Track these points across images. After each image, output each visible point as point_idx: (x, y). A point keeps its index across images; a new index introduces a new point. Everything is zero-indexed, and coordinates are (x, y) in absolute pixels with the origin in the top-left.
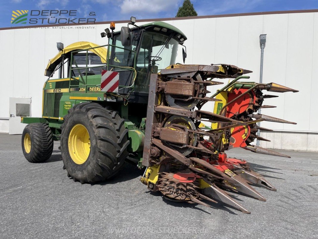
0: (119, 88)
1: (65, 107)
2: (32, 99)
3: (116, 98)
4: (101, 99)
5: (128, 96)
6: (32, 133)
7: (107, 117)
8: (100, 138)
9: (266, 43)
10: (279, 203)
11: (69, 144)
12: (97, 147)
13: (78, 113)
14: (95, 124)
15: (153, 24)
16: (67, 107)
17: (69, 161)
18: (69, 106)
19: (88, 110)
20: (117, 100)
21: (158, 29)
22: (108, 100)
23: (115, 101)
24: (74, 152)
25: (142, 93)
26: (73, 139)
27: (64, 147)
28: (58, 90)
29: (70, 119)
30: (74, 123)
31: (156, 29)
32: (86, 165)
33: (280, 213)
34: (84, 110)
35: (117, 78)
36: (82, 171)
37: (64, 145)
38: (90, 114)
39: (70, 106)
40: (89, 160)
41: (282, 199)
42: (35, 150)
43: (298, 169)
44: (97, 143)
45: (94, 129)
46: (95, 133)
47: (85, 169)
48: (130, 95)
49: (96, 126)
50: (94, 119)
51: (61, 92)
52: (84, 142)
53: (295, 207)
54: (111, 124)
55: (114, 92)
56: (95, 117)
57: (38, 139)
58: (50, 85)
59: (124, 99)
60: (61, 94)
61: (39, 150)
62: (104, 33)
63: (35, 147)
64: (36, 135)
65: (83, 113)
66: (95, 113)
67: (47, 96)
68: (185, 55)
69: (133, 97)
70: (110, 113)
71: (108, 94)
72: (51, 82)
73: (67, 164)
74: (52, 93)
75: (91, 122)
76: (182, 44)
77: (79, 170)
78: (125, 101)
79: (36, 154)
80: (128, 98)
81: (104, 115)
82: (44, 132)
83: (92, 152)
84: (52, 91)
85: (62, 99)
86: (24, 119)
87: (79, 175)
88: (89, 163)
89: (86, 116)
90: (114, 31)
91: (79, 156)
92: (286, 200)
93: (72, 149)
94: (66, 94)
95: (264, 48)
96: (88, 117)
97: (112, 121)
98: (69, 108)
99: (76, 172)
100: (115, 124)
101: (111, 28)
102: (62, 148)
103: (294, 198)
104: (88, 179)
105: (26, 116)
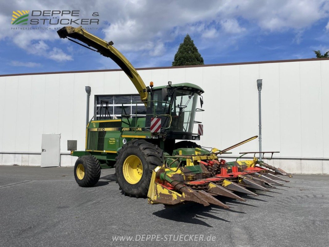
0: (161, 129)
1: (110, 142)
2: (61, 135)
3: (158, 136)
4: (148, 137)
5: (165, 134)
6: (85, 163)
7: (153, 148)
8: (150, 163)
9: (262, 86)
10: (276, 204)
11: (123, 171)
12: (149, 170)
13: (131, 147)
14: (146, 154)
15: (183, 85)
16: (111, 142)
17: (125, 183)
18: (113, 141)
19: (139, 145)
20: (158, 138)
21: (186, 88)
22: (153, 138)
23: (157, 138)
24: (127, 176)
25: (175, 132)
26: (126, 167)
27: (120, 173)
28: (101, 129)
29: (125, 152)
30: (128, 155)
31: (184, 88)
32: (140, 184)
33: (276, 209)
34: (136, 145)
35: (160, 123)
36: (137, 188)
37: (120, 172)
38: (141, 147)
39: (115, 141)
40: (143, 179)
41: (278, 203)
42: (89, 175)
43: (292, 186)
44: (148, 167)
45: (145, 157)
46: (147, 160)
47: (139, 186)
48: (167, 133)
49: (147, 155)
50: (145, 150)
51: (105, 130)
52: (133, 169)
53: (286, 206)
54: (156, 153)
55: (158, 132)
56: (145, 149)
57: (90, 167)
58: (94, 125)
59: (163, 136)
60: (105, 132)
61: (91, 175)
62: (145, 89)
63: (89, 173)
64: (89, 164)
65: (135, 147)
66: (145, 147)
67: (90, 133)
68: (202, 103)
69: (169, 135)
70: (154, 146)
71: (154, 134)
72: (94, 123)
73: (123, 185)
74: (96, 131)
75: (143, 152)
76: (200, 95)
77: (134, 188)
78: (164, 138)
79: (89, 179)
80: (165, 136)
81: (151, 147)
82: (93, 161)
83: (144, 173)
84: (96, 130)
85: (106, 136)
86: (74, 152)
87: (135, 191)
88: (143, 181)
89: (138, 149)
90: (152, 87)
91: (131, 179)
92: (280, 203)
93: (125, 174)
94: (109, 132)
95: (261, 90)
96: (140, 149)
97: (157, 151)
98: (113, 143)
99: (133, 189)
100: (159, 153)
101: (150, 86)
102: (117, 174)
103: (286, 202)
104: (142, 193)
105: (74, 150)
